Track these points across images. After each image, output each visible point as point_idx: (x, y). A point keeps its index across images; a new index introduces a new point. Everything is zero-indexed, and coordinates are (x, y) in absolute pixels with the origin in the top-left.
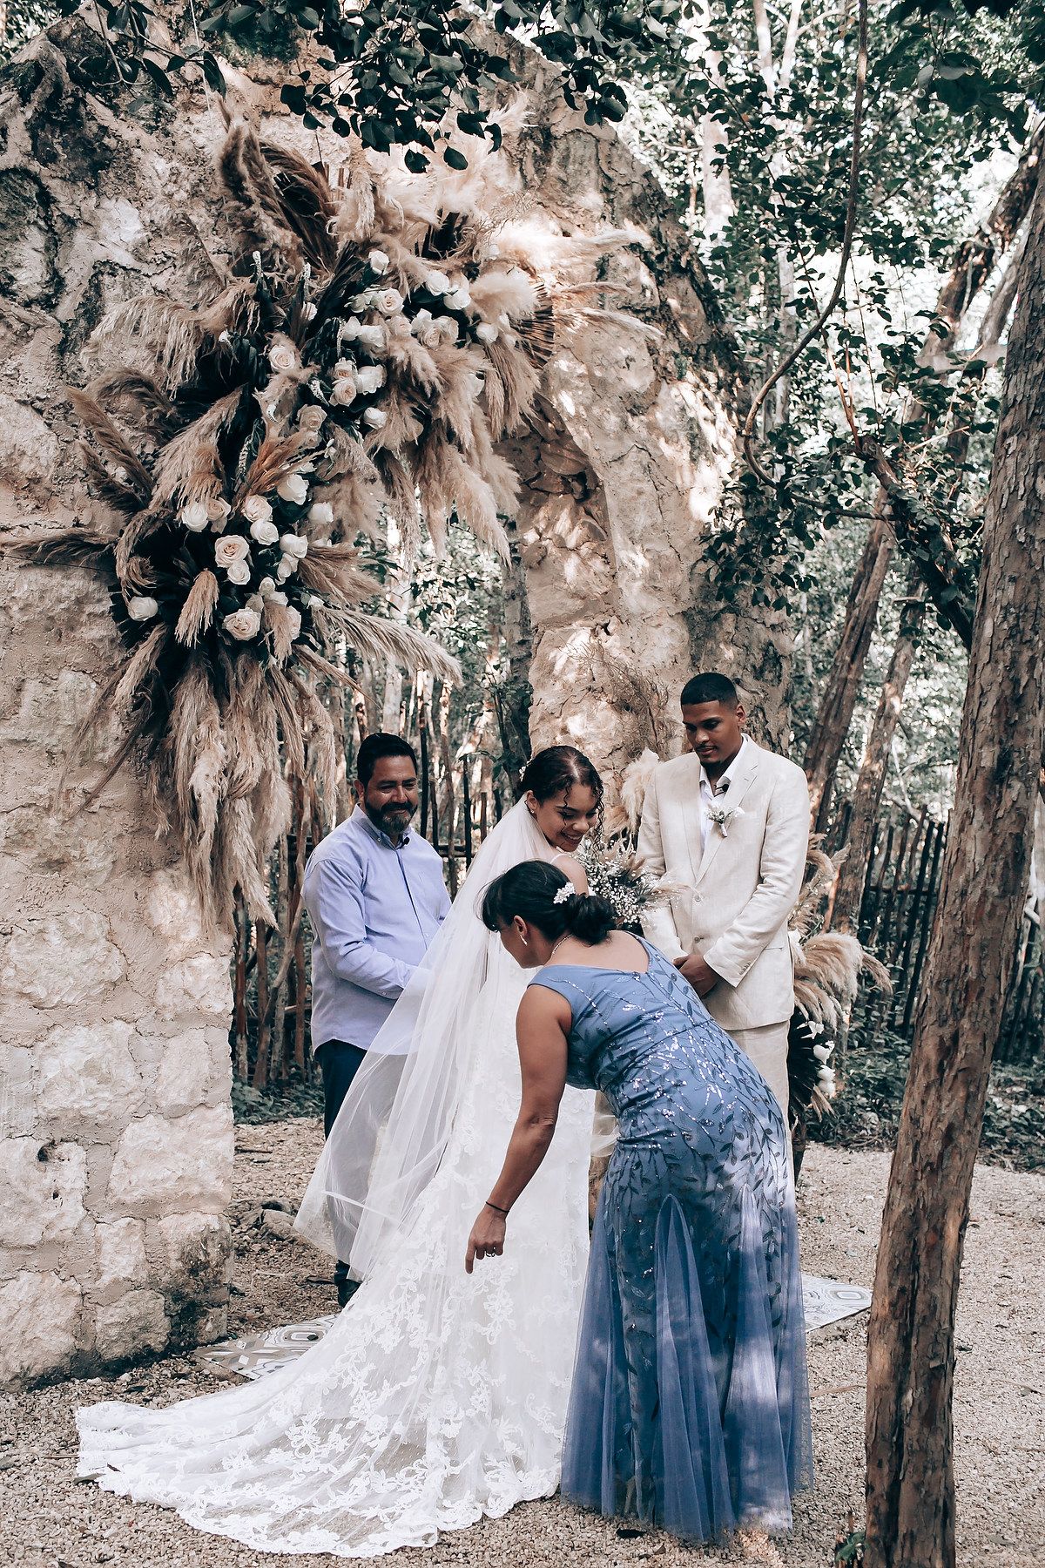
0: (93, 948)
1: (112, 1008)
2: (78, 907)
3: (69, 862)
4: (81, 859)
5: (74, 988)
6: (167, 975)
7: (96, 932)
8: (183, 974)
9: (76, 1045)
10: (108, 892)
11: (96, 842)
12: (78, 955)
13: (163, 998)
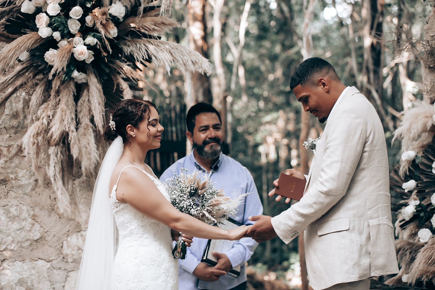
0: (24, 223)
1: (37, 253)
2: (14, 202)
3: (9, 180)
4: (16, 179)
5: (13, 242)
6: (69, 239)
7: (25, 215)
8: (78, 239)
9: (16, 270)
10: (34, 195)
11: (25, 171)
12: (15, 226)
13: (66, 251)
